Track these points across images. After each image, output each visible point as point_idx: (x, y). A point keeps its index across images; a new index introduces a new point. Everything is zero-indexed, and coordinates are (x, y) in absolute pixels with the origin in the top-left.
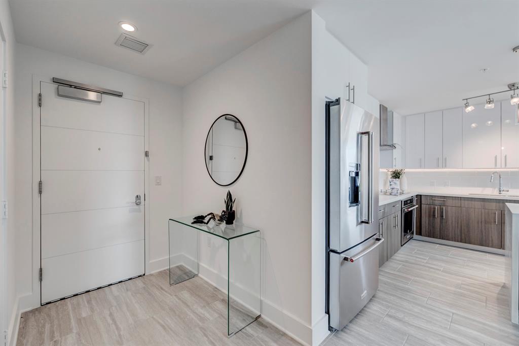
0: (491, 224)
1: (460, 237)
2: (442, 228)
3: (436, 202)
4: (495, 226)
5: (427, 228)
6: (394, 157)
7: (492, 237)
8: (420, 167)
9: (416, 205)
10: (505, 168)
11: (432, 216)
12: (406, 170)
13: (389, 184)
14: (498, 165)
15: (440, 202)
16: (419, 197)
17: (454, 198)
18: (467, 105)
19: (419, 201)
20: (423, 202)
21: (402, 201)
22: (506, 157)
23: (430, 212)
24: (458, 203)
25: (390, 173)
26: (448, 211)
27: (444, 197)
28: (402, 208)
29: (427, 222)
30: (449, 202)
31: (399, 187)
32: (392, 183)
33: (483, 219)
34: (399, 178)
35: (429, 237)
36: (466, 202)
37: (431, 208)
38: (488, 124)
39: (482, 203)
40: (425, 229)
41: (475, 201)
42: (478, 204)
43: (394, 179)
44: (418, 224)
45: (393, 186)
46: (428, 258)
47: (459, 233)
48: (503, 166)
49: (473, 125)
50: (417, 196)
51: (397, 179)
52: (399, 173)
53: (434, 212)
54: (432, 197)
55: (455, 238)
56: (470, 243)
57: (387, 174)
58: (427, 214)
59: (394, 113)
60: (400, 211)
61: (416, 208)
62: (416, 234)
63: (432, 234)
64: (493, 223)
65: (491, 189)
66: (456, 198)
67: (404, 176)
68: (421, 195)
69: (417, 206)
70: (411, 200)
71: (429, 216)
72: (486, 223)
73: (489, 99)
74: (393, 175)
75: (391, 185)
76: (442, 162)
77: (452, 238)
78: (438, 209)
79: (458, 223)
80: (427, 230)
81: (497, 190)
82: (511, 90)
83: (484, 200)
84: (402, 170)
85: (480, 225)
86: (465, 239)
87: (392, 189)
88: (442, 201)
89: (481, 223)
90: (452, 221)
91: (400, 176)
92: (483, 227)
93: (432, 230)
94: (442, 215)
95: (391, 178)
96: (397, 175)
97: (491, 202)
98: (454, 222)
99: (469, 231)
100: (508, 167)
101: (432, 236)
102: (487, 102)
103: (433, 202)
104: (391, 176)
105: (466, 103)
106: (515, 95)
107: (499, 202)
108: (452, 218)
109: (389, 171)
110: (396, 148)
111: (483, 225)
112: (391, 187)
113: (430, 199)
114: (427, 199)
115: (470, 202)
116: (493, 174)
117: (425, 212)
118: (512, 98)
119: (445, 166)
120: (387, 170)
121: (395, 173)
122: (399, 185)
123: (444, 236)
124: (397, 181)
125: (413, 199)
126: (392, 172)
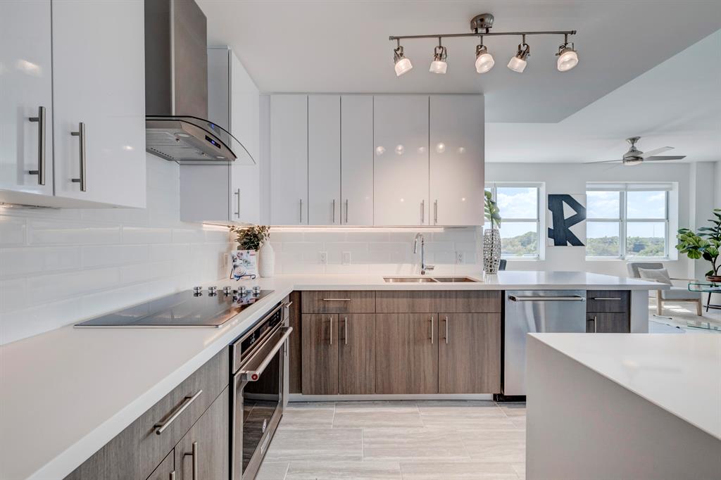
0: (423, 346)
1: (373, 383)
2: (342, 369)
3: (331, 305)
4: (430, 346)
5: (313, 372)
6: (234, 189)
8: (300, 221)
9: (290, 325)
10: (435, 226)
11: (322, 342)
13: (231, 263)
14: (426, 223)
15: (337, 305)
16: (296, 296)
17: (364, 293)
18: (399, 54)
19: (296, 308)
20: (305, 309)
22: (436, 204)
23: (318, 331)
24: (369, 304)
25: (237, 236)
26: (353, 326)
27: (346, 293)
28: (231, 376)
29: (313, 358)
30: (356, 304)
32: (238, 262)
33: (411, 336)
34: (256, 247)
35: (316, 394)
36: (385, 300)
37: (320, 320)
38: (398, 150)
40: (308, 376)
43: (245, 252)
44: (295, 364)
45: (242, 269)
47: (373, 375)
48: (432, 223)
50: (291, 296)
51: (252, 251)
52: (255, 236)
53: (327, 328)
54: (322, 295)
55: (365, 385)
56: (391, 391)
57: (229, 239)
58: (313, 337)
59: (233, 56)
61: (290, 335)
62: (291, 392)
63: (323, 388)
64: (426, 342)
66: (368, 293)
67: (269, 242)
68: (300, 292)
69: (291, 329)
70: (273, 319)
71: (318, 342)
72: (417, 341)
73: (440, 47)
74: (242, 241)
75: (235, 267)
76: (339, 211)
77: (360, 388)
78: (334, 323)
79: (370, 350)
80: (313, 377)
81: (417, 269)
82: (477, 33)
83: (413, 294)
84: (262, 227)
85: (407, 349)
86: (383, 383)
87: (240, 277)
88: (343, 303)
89: (409, 343)
90: (361, 348)
91: (260, 242)
92: (412, 353)
93: (322, 374)
94: (342, 336)
95: (239, 248)
96: (251, 240)
97: (423, 297)
98: (363, 350)
99: (388, 366)
100: (438, 224)
101: (323, 392)
102: (436, 55)
103: (324, 307)
104: (238, 244)
105: (396, 48)
106: (483, 48)
107: (435, 297)
108: (360, 341)
109: (233, 229)
110: (235, 157)
111: (412, 349)
112: (236, 272)
113: (318, 300)
114: (313, 301)
115: (391, 300)
116: (417, 237)
117: (308, 330)
118: (479, 53)
119: (344, 220)
120: (229, 227)
121: (247, 235)
122: (256, 266)
123: (346, 385)
124: (251, 256)
125: (280, 311)
126: (241, 231)
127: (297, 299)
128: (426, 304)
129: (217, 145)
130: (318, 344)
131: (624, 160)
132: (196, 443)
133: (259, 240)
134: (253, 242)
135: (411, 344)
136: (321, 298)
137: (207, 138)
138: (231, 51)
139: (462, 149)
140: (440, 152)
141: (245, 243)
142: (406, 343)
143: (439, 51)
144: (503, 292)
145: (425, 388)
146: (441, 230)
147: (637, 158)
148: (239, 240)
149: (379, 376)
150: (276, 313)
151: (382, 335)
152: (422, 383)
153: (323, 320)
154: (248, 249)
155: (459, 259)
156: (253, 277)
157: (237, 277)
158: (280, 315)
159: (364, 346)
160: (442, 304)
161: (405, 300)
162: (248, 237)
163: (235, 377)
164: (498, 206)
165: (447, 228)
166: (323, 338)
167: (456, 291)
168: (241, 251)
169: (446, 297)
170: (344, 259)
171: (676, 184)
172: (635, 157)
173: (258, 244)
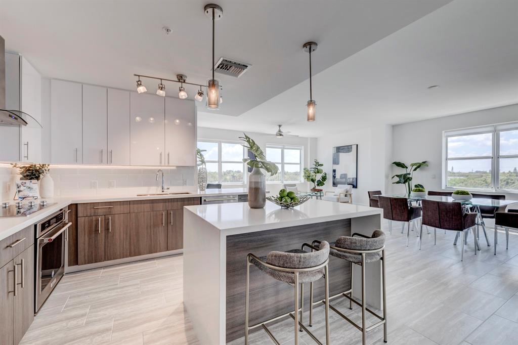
0: (159, 227)
1: (128, 251)
2: (107, 246)
3: (100, 210)
4: (163, 228)
5: (86, 251)
6: (24, 141)
7: (159, 241)
8: (76, 161)
9: (69, 222)
10: (168, 166)
11: (93, 233)
12: (51, 167)
13: (15, 189)
14: (163, 164)
15: (104, 210)
16: (74, 207)
17: (122, 203)
18: (139, 84)
19: (74, 213)
20: (80, 214)
21: (36, 226)
22: (168, 154)
23: (90, 227)
24: (126, 209)
25: (18, 170)
26: (114, 221)
27: (110, 203)
28: (36, 240)
29: (87, 243)
30: (117, 209)
31: (37, 194)
32: (22, 188)
33: (152, 223)
34: (38, 178)
35: (89, 263)
36: (136, 206)
37: (92, 220)
38: (150, 120)
39: (151, 205)
40: (83, 253)
41: (144, 203)
42: (147, 207)
43: (28, 181)
44: (73, 248)
45: (26, 192)
46: (88, 310)
47: (128, 247)
48: (167, 164)
49: (138, 119)
50: (70, 206)
51: (35, 181)
52: (37, 171)
53: (97, 224)
54: (93, 205)
55: (123, 253)
56: (140, 254)
57: (11, 173)
60: (32, 248)
61: (69, 228)
62: (70, 265)
63: (93, 259)
65: (156, 187)
66: (125, 203)
67: (48, 175)
68: (77, 204)
70: (58, 217)
71: (90, 233)
72: (155, 226)
73: (161, 84)
74: (25, 174)
75: (19, 191)
76: (106, 156)
77: (120, 254)
78: (101, 220)
79: (126, 234)
80: (86, 254)
81: (160, 189)
82: (179, 82)
83: (153, 202)
84: (43, 165)
85: (149, 231)
86: (135, 250)
87: (24, 198)
88: (108, 209)
89: (150, 227)
90: (120, 233)
91: (41, 175)
92: (152, 232)
93: (93, 251)
94: (107, 227)
95: (21, 179)
96: (33, 174)
97: (158, 203)
98: (122, 234)
99: (138, 241)
100: (170, 165)
101: (94, 261)
102: (159, 87)
103: (95, 212)
104: (21, 176)
105: (138, 80)
106: (182, 89)
107: (166, 202)
108: (120, 229)
109: (15, 166)
110: (27, 123)
111: (152, 230)
112: (21, 194)
113: (90, 208)
114: (86, 209)
115: (140, 205)
116: (158, 172)
117: (83, 228)
118: (180, 90)
119: (110, 161)
120: (12, 164)
121: (29, 170)
122: (38, 191)
123: (110, 255)
124: (34, 184)
125: (62, 213)
126: (23, 167)
127: (74, 209)
128: (160, 206)
129: (15, 118)
130: (90, 234)
131: (277, 135)
132: (23, 259)
133: (40, 173)
134: (35, 175)
135: (152, 227)
136: (92, 207)
137: (10, 116)
138: (22, 56)
139: (190, 124)
140: (177, 124)
141: (27, 176)
142: (149, 227)
143: (160, 86)
144: (201, 198)
145: (160, 248)
146: (175, 168)
147: (281, 135)
148: (21, 173)
149: (132, 247)
150: (60, 214)
151: (134, 225)
152: (158, 247)
153: (94, 219)
154: (31, 179)
155: (184, 183)
156: (35, 198)
157: (22, 198)
158: (62, 216)
159: (122, 232)
160: (169, 205)
161: (148, 205)
162: (31, 172)
163: (38, 240)
164: (204, 156)
165: (177, 167)
166: (94, 230)
167: (177, 198)
168: (24, 181)
169: (171, 202)
170: (110, 185)
171: (303, 147)
172: (280, 134)
173: (39, 176)
